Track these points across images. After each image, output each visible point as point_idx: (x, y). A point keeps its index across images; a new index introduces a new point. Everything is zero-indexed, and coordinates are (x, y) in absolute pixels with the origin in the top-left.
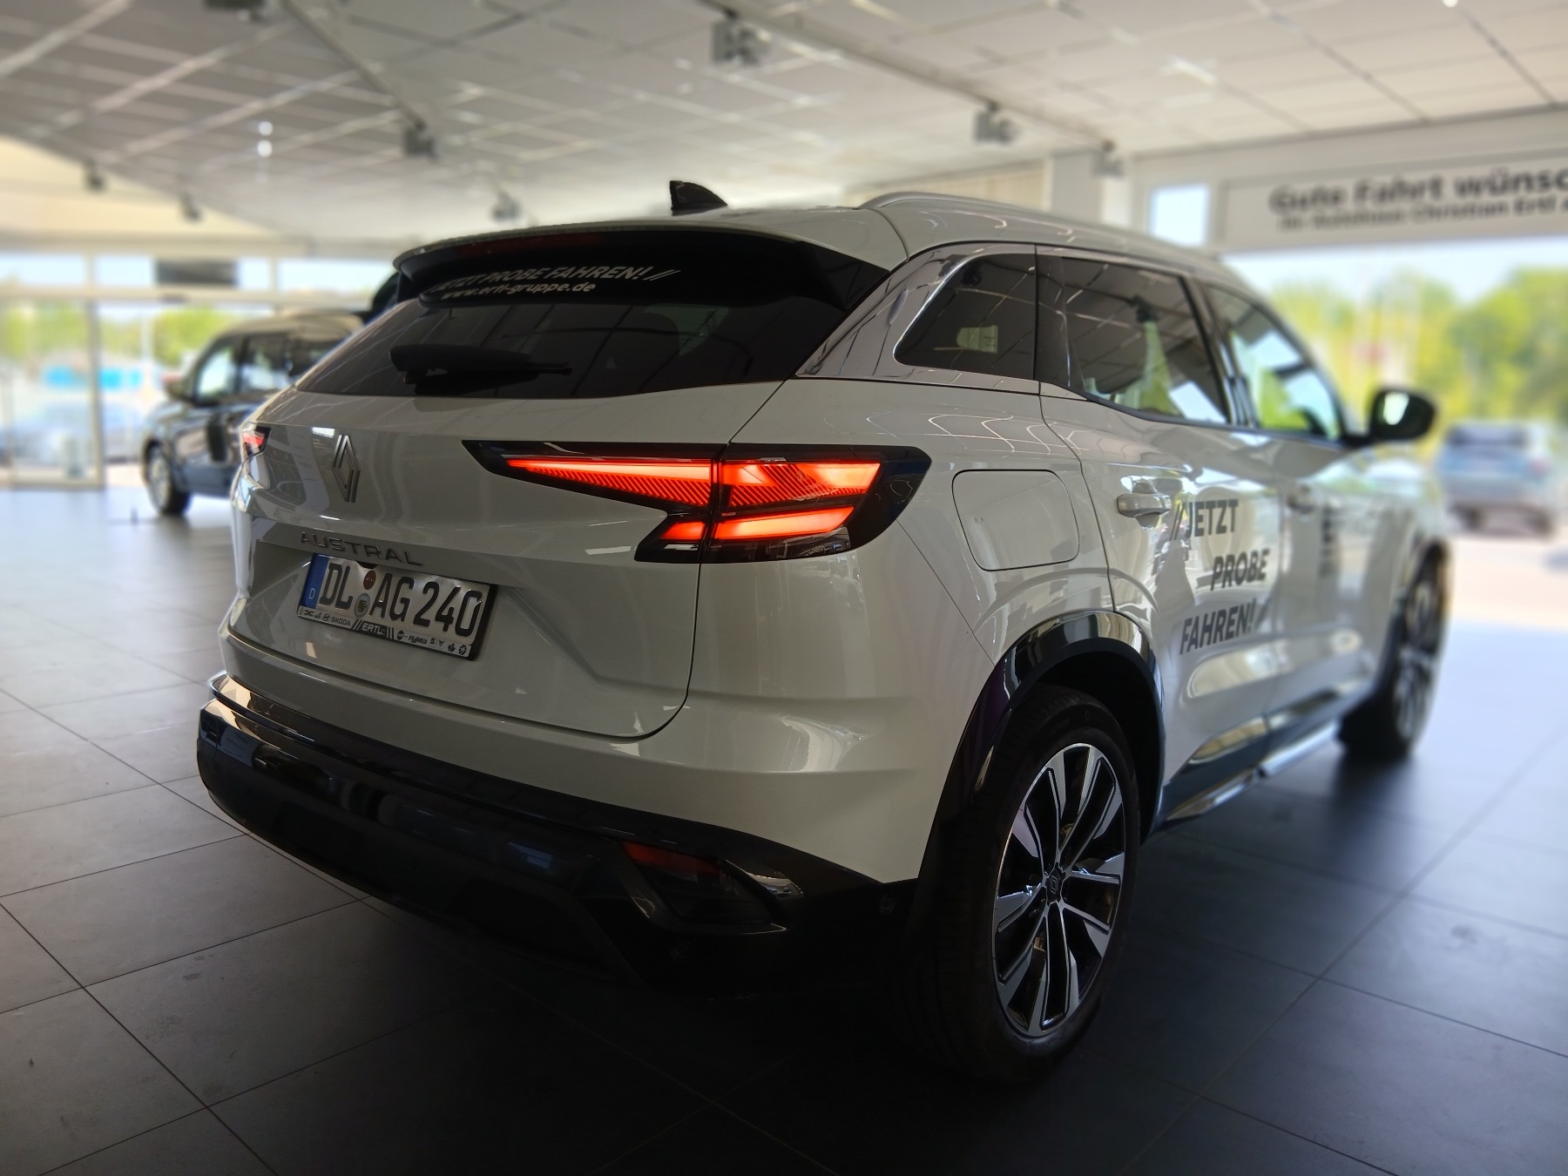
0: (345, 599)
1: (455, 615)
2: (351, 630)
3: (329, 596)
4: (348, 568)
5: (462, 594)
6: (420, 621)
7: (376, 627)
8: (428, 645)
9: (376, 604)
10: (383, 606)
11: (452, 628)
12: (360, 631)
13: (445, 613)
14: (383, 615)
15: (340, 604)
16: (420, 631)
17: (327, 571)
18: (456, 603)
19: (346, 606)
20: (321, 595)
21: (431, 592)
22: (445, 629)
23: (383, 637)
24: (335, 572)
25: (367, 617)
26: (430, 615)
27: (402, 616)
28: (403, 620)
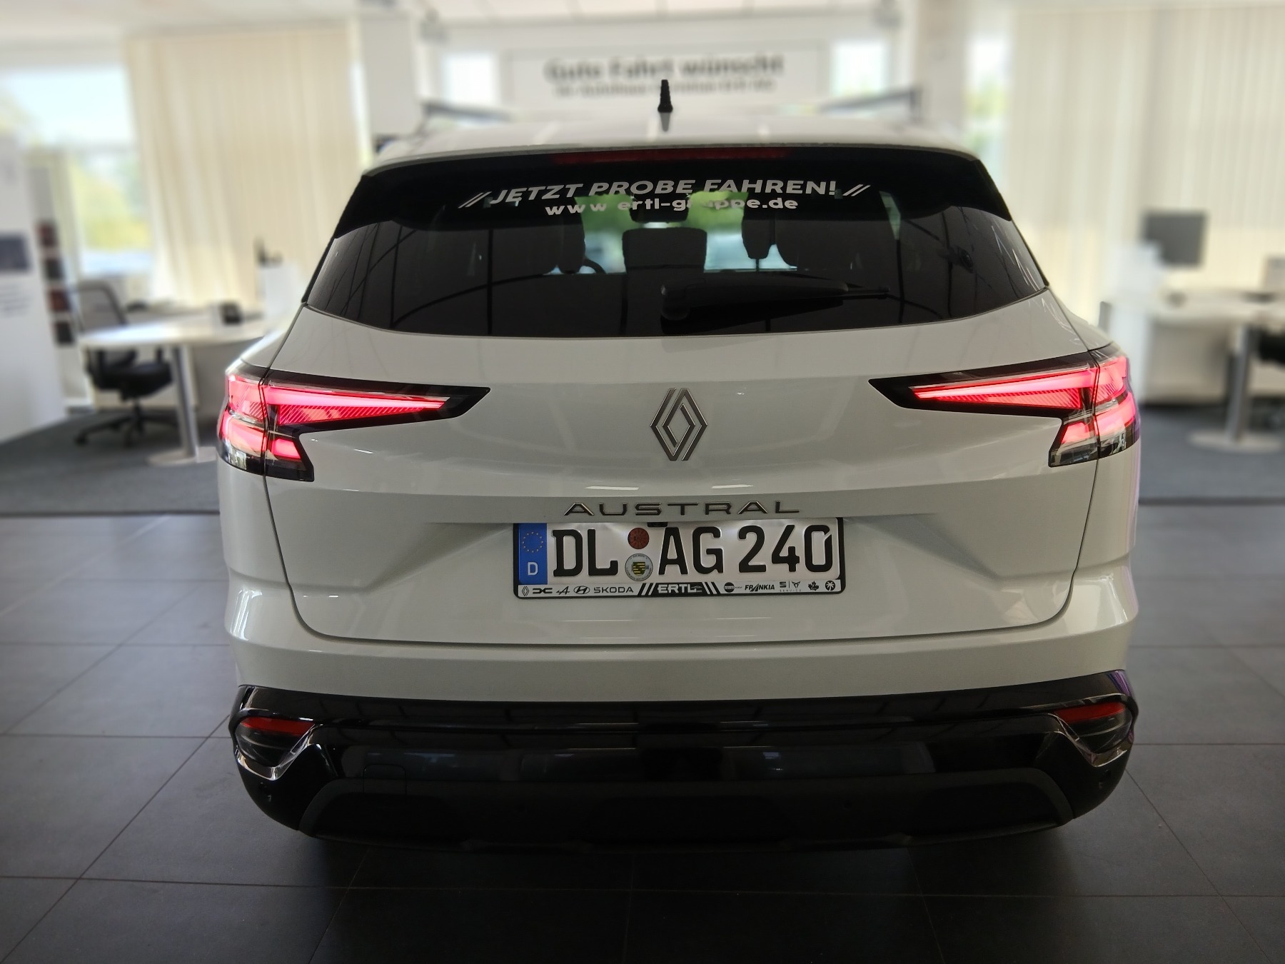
0: (602, 564)
1: (800, 553)
2: (639, 595)
3: (569, 563)
4: (591, 534)
5: (800, 531)
6: (745, 567)
7: (683, 586)
8: (778, 589)
9: (665, 561)
10: (680, 561)
11: (801, 566)
12: (656, 594)
13: (784, 553)
14: (684, 571)
15: (594, 571)
16: (754, 579)
17: (551, 541)
18: (797, 540)
19: (613, 569)
20: (552, 565)
21: (752, 538)
22: (792, 569)
23: (704, 594)
24: (569, 542)
25: (655, 578)
26: (763, 558)
27: (719, 567)
28: (721, 571)
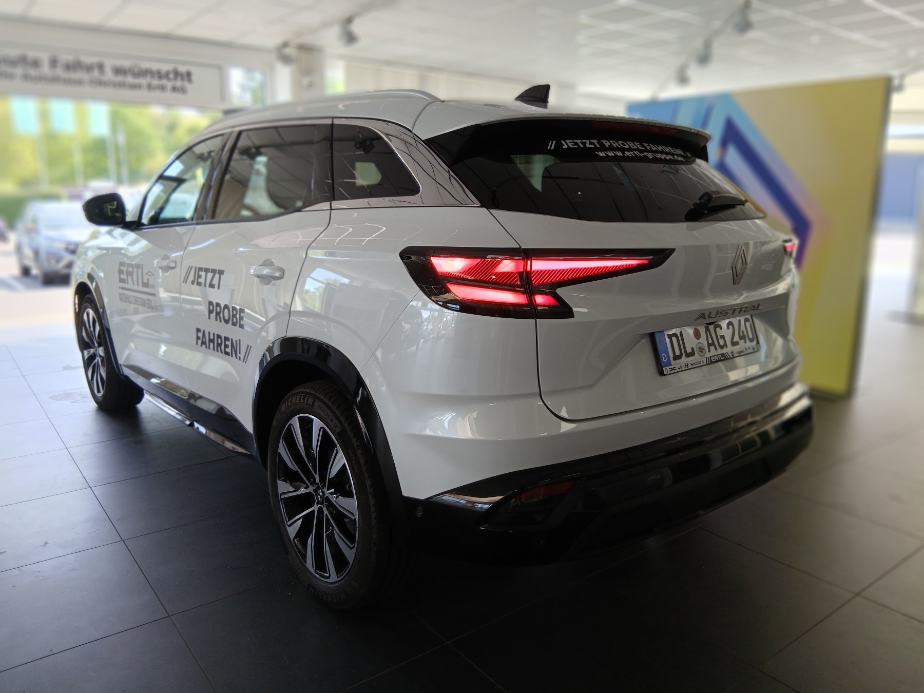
0: (689, 350)
1: (745, 333)
2: (707, 364)
3: (678, 353)
4: (681, 333)
5: (742, 322)
6: (734, 344)
7: (719, 356)
8: (746, 352)
9: (709, 345)
10: (713, 344)
11: (747, 340)
12: (712, 363)
13: (741, 334)
14: (716, 349)
15: (688, 355)
16: (736, 349)
17: (668, 340)
18: (743, 328)
19: (692, 354)
20: (671, 355)
21: (731, 327)
22: (745, 342)
23: (726, 359)
24: (674, 339)
25: (708, 355)
26: (736, 338)
27: (725, 345)
28: (727, 347)
